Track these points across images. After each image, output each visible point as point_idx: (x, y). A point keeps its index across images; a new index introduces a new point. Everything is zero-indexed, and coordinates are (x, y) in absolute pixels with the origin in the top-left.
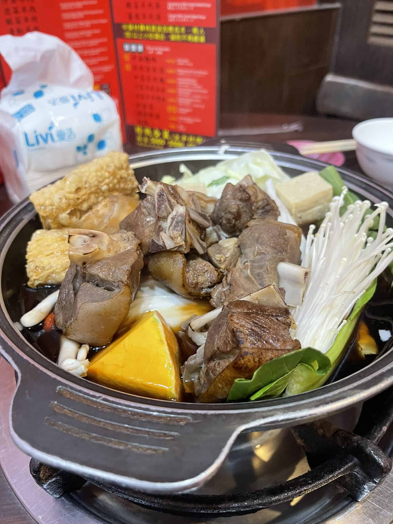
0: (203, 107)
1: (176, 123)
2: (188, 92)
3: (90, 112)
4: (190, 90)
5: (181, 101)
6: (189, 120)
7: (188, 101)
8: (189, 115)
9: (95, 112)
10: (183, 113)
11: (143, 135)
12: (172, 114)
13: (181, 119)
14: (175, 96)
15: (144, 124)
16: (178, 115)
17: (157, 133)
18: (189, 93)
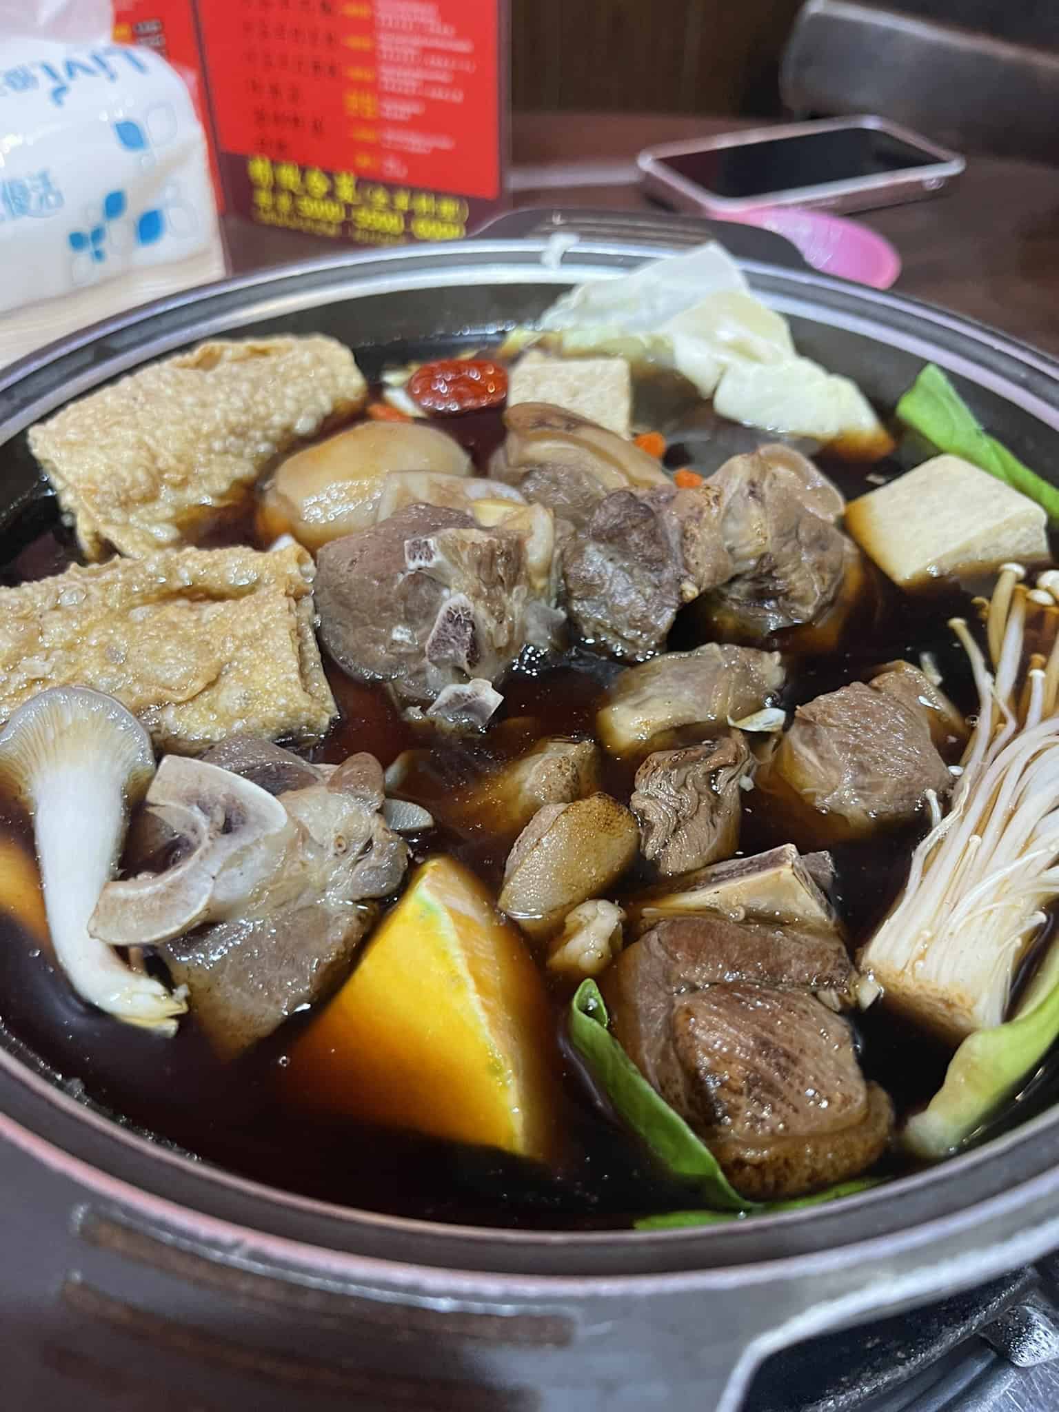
0: (457, 97)
1: (376, 149)
2: (409, 46)
3: (105, 117)
4: (417, 42)
5: (390, 76)
6: (417, 143)
7: (408, 79)
8: (414, 124)
9: (120, 115)
10: (396, 116)
11: (276, 188)
12: (362, 121)
13: (391, 136)
14: (370, 59)
15: (278, 154)
16: (380, 123)
17: (317, 182)
18: (413, 52)
